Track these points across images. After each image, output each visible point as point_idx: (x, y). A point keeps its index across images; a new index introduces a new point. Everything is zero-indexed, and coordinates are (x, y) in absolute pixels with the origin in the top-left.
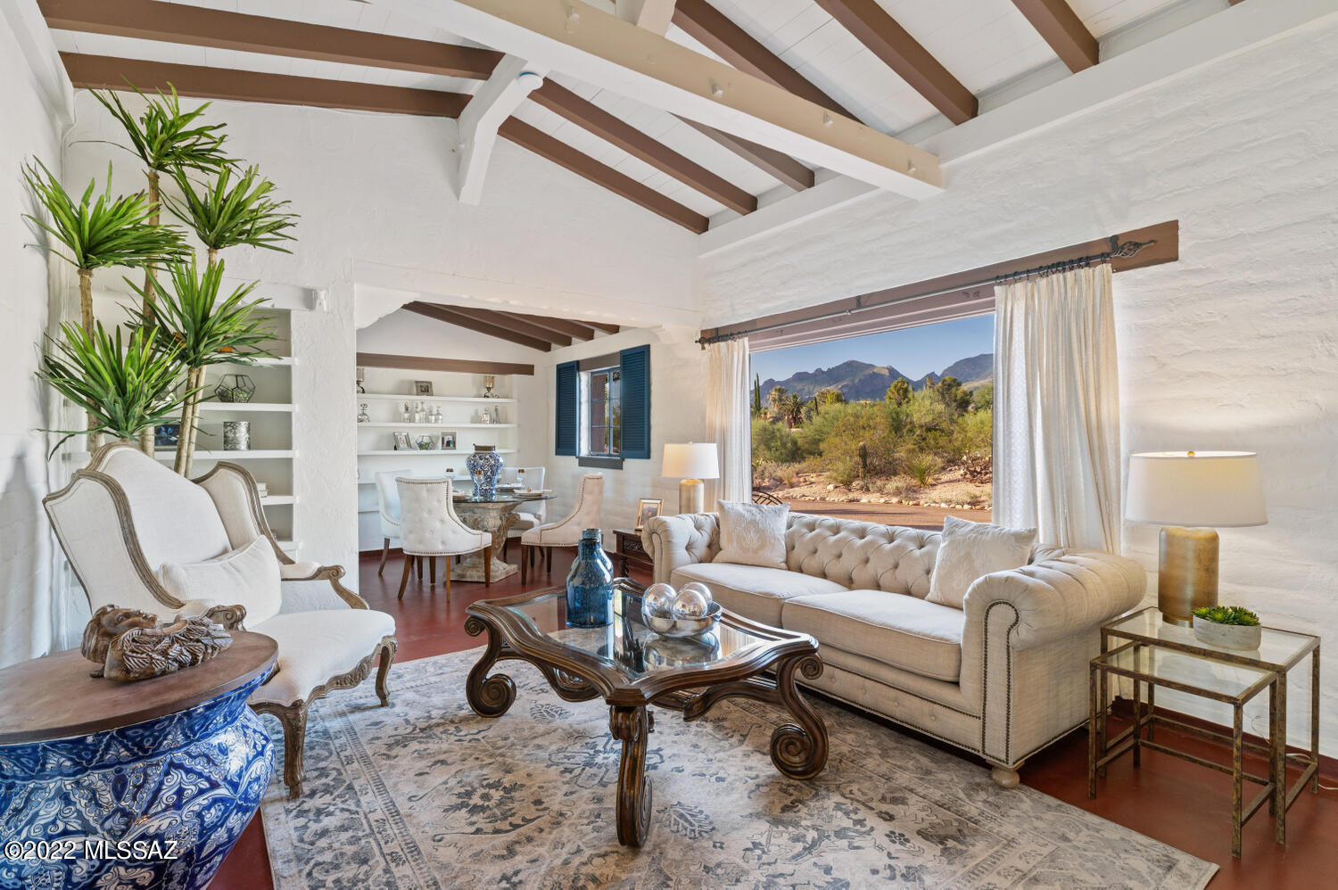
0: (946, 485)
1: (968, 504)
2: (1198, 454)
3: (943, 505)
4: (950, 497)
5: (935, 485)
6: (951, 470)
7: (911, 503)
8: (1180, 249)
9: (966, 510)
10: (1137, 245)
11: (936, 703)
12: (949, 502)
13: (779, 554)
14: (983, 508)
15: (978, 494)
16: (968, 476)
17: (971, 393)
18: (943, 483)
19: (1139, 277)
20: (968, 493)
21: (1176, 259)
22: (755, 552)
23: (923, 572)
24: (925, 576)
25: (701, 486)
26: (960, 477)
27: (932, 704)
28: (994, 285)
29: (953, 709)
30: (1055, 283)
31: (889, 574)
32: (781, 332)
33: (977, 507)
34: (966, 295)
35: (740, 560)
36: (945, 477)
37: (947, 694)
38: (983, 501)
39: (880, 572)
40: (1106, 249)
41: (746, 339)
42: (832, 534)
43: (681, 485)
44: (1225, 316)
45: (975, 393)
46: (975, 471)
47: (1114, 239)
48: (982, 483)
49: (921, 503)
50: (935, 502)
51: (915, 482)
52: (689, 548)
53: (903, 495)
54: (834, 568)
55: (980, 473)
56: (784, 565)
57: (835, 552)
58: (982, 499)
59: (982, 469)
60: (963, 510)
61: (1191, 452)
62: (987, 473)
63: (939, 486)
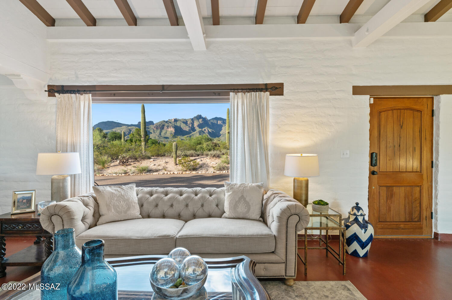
0: (113, 167)
1: (124, 173)
2: (304, 155)
3: (114, 175)
4: (116, 172)
5: (109, 167)
6: (113, 162)
7: (100, 175)
8: (284, 92)
9: (124, 176)
10: (277, 88)
11: (265, 263)
12: (115, 173)
13: (136, 211)
14: (129, 175)
15: (126, 170)
16: (121, 163)
17: (107, 134)
18: (111, 166)
19: (274, 99)
20: (123, 170)
21: (283, 95)
22: (125, 212)
23: (215, 206)
24: (216, 207)
25: (69, 179)
26: (118, 164)
27: (264, 264)
28: (230, 92)
29: (274, 263)
30: (253, 95)
31: (201, 210)
32: (114, 95)
33: (127, 174)
34: (215, 94)
35: (117, 219)
36: (112, 164)
37: (273, 258)
38: (129, 172)
39: (196, 210)
40: (264, 87)
41: (91, 95)
42: (164, 196)
43: (52, 179)
44: (295, 114)
45: (108, 134)
46: (124, 162)
47: (266, 85)
48: (127, 166)
49: (105, 174)
50: (110, 174)
51: (100, 167)
52: (83, 219)
53: (97, 172)
54: (170, 211)
55: (125, 162)
56: (140, 216)
57: (170, 204)
58: (128, 171)
59: (126, 161)
60: (122, 176)
61: (302, 154)
62: (128, 162)
63: (110, 168)
